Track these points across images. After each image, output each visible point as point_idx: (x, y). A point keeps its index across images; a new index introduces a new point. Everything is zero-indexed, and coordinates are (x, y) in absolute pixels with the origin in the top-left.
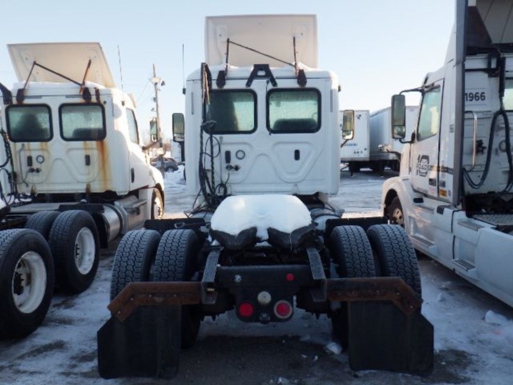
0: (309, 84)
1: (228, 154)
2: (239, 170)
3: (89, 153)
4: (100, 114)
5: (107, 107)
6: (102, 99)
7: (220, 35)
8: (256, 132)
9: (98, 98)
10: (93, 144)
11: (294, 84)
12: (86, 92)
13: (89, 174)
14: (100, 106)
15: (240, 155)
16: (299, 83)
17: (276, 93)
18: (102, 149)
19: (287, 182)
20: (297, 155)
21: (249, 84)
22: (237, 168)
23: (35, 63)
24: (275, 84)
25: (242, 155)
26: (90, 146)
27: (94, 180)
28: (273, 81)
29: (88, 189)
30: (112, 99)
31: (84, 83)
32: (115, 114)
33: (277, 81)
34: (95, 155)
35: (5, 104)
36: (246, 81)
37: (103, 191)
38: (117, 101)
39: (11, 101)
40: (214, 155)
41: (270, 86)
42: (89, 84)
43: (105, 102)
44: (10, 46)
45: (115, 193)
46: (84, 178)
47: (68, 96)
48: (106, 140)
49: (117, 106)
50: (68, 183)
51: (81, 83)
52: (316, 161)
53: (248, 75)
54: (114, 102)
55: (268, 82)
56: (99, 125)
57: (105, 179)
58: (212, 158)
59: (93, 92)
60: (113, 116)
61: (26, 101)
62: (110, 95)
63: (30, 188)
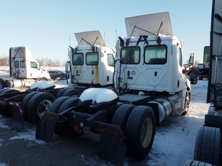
0: (162, 43)
1: (129, 72)
2: (133, 79)
3: (93, 70)
4: (97, 56)
5: (99, 53)
6: (98, 50)
7: (132, 25)
8: (140, 63)
9: (97, 50)
10: (95, 66)
11: (155, 43)
12: (93, 48)
13: (93, 77)
14: (97, 53)
15: (133, 73)
16: (157, 42)
17: (148, 47)
18: (97, 68)
19: (151, 86)
20: (156, 74)
21: (137, 44)
22: (132, 78)
23: (82, 39)
24: (148, 43)
25: (134, 72)
26: (93, 67)
27: (94, 80)
28: (147, 42)
29: (92, 82)
30: (101, 51)
31: (93, 45)
32: (102, 55)
33: (149, 42)
34: (95, 70)
35: (72, 53)
36: (137, 43)
37: (96, 84)
38: (103, 51)
39: (73, 52)
40: (121, 73)
41: (146, 44)
42: (95, 45)
43: (99, 52)
44: (75, 34)
45: (100, 85)
46: (91, 79)
47: (88, 50)
48: (99, 65)
49: (102, 53)
50: (87, 80)
51: (92, 45)
52: (164, 77)
53: (137, 40)
54: (102, 52)
55: (145, 43)
56: (96, 60)
57: (97, 80)
58: (120, 73)
59: (95, 48)
60: (101, 56)
61: (78, 52)
62: (100, 49)
63: (77, 81)
